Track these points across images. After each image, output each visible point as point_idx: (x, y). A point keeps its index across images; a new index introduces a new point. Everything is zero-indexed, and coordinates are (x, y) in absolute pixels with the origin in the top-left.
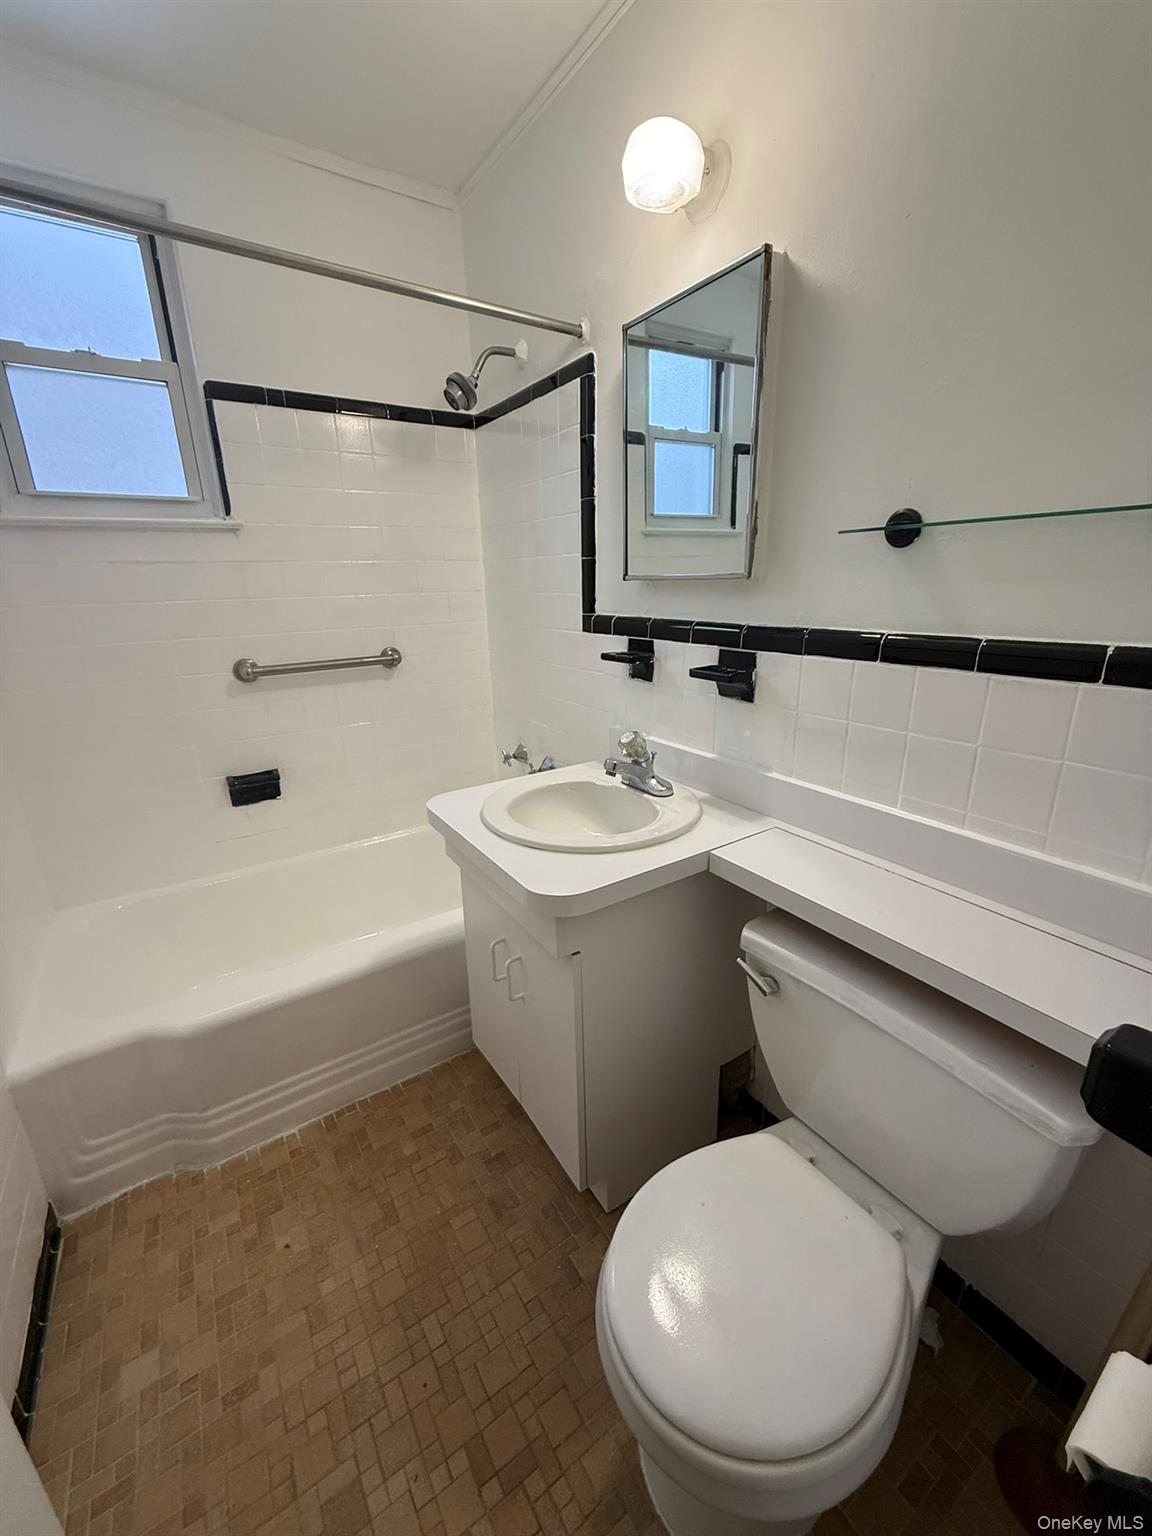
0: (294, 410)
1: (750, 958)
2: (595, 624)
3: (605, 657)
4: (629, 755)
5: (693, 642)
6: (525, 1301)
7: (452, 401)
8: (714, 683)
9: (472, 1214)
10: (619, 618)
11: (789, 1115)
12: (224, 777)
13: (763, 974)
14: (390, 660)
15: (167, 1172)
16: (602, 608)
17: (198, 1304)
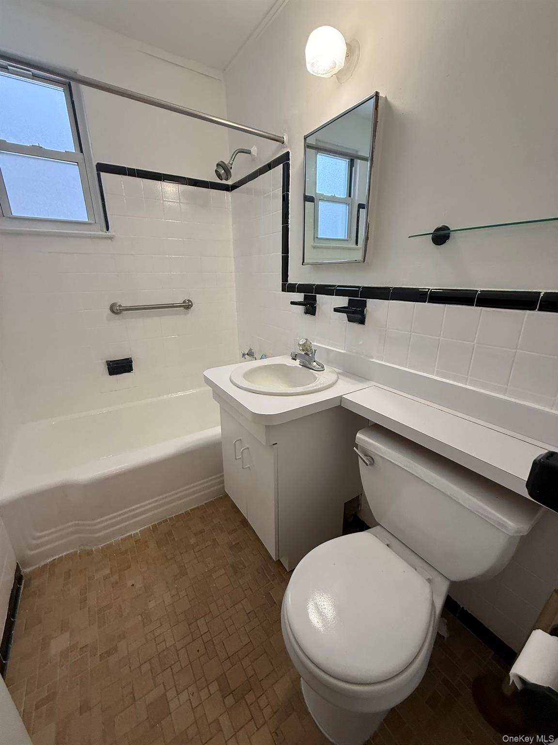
0: (141, 179)
1: (360, 448)
2: (288, 287)
3: (292, 303)
4: (303, 350)
5: (335, 295)
6: (247, 612)
7: (219, 176)
8: (345, 315)
9: (222, 571)
10: (300, 284)
11: (378, 524)
12: (105, 361)
13: (366, 455)
14: (187, 306)
15: (75, 550)
16: (291, 280)
17: (89, 612)
